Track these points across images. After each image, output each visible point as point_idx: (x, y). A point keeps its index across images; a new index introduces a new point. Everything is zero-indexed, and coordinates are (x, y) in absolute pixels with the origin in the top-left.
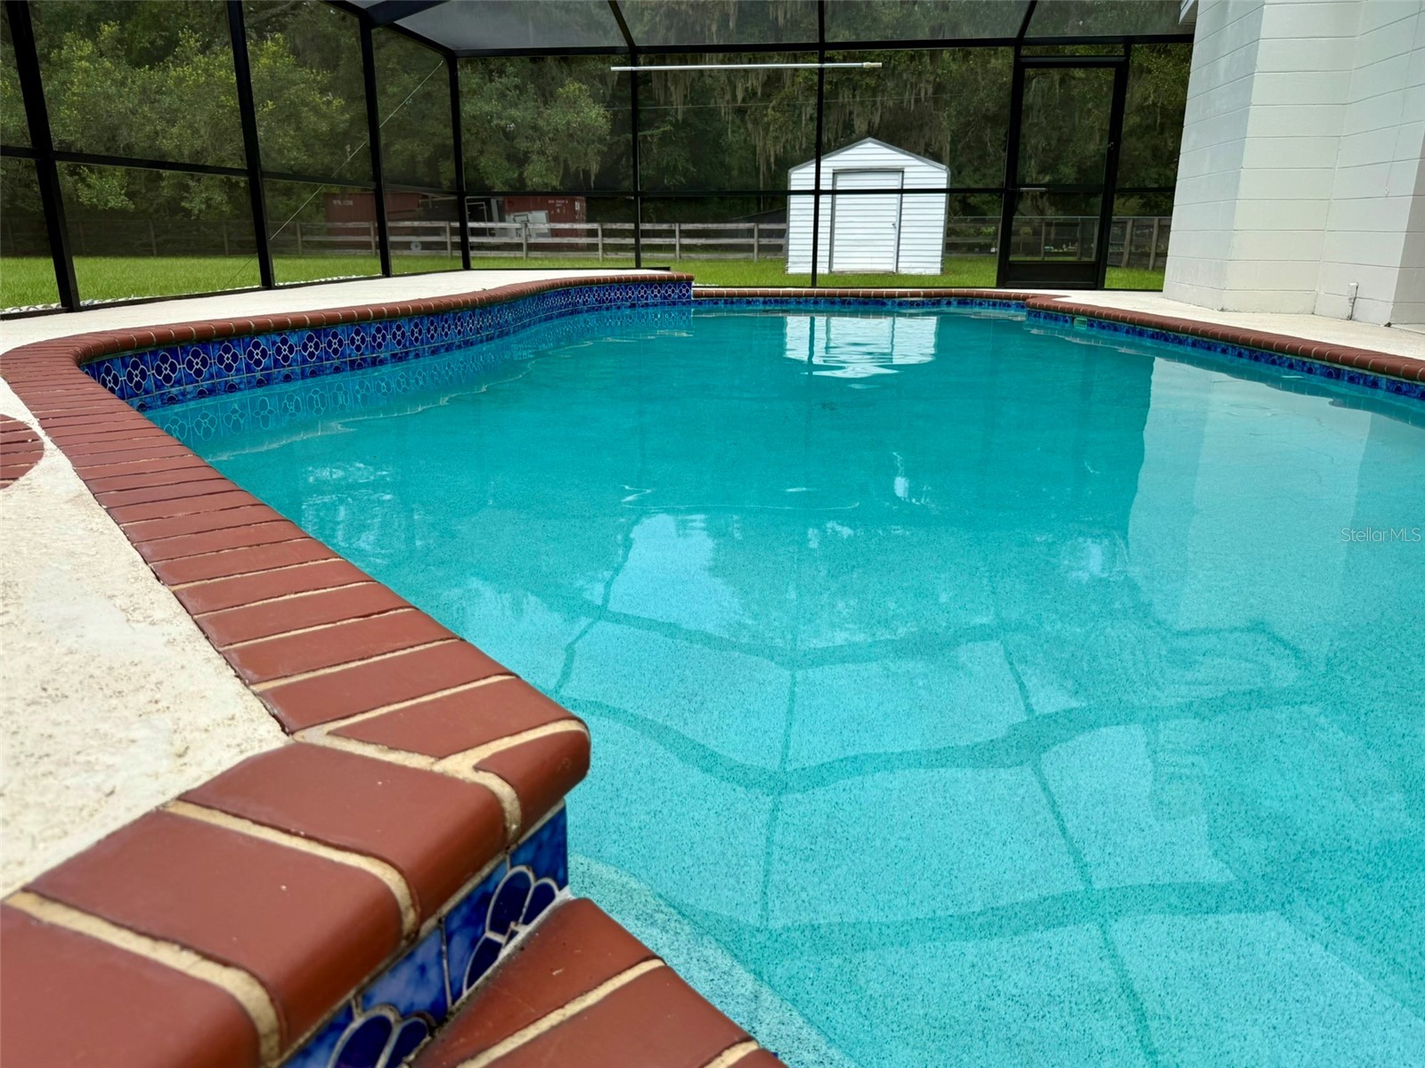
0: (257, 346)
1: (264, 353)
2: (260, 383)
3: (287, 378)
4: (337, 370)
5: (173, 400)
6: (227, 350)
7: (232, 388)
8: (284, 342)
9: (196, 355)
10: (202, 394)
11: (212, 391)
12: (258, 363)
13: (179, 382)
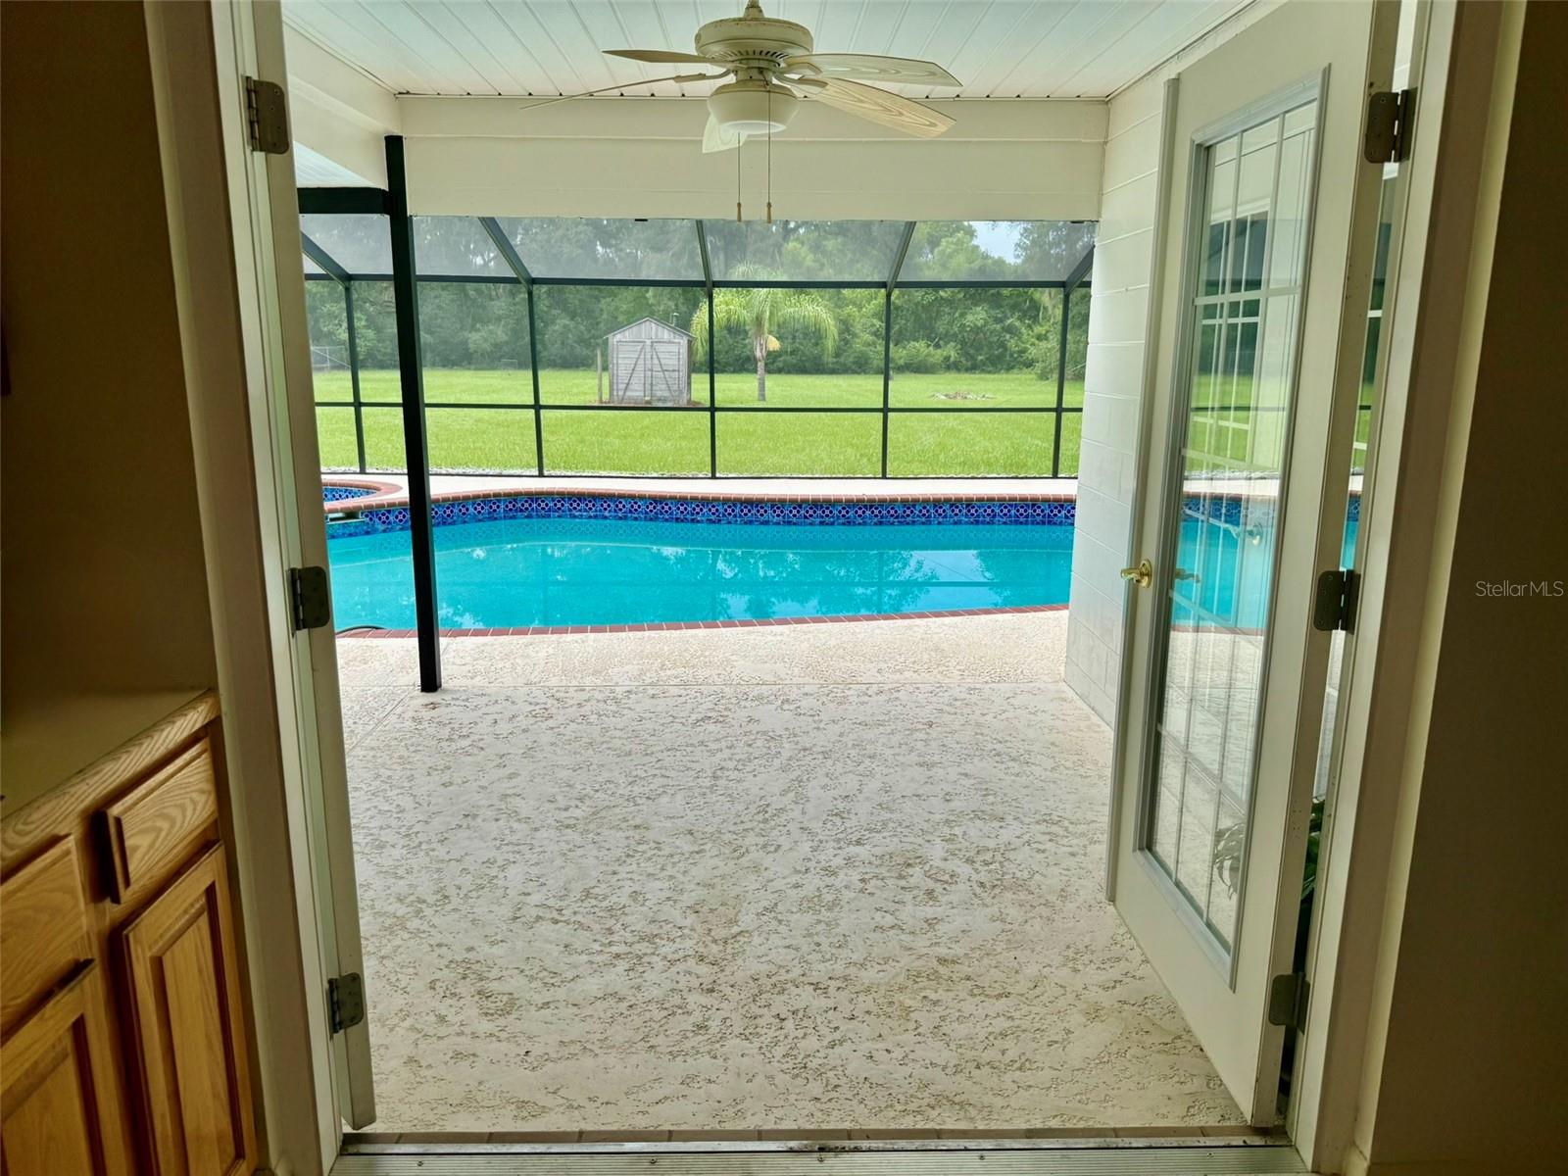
0: (620, 502)
1: (624, 506)
2: (621, 518)
3: (636, 519)
4: (667, 520)
5: (575, 517)
6: (605, 502)
7: (606, 518)
8: (636, 503)
9: (590, 502)
10: (590, 517)
11: (596, 517)
12: (621, 510)
13: (580, 510)
